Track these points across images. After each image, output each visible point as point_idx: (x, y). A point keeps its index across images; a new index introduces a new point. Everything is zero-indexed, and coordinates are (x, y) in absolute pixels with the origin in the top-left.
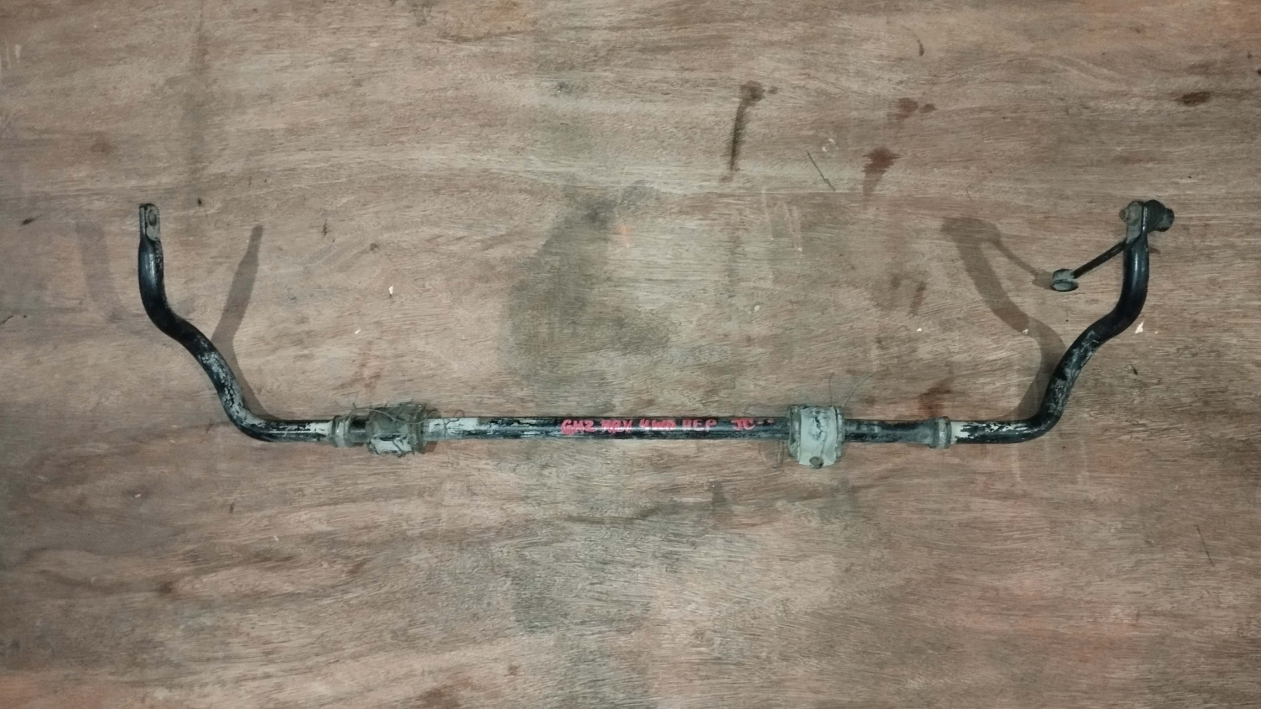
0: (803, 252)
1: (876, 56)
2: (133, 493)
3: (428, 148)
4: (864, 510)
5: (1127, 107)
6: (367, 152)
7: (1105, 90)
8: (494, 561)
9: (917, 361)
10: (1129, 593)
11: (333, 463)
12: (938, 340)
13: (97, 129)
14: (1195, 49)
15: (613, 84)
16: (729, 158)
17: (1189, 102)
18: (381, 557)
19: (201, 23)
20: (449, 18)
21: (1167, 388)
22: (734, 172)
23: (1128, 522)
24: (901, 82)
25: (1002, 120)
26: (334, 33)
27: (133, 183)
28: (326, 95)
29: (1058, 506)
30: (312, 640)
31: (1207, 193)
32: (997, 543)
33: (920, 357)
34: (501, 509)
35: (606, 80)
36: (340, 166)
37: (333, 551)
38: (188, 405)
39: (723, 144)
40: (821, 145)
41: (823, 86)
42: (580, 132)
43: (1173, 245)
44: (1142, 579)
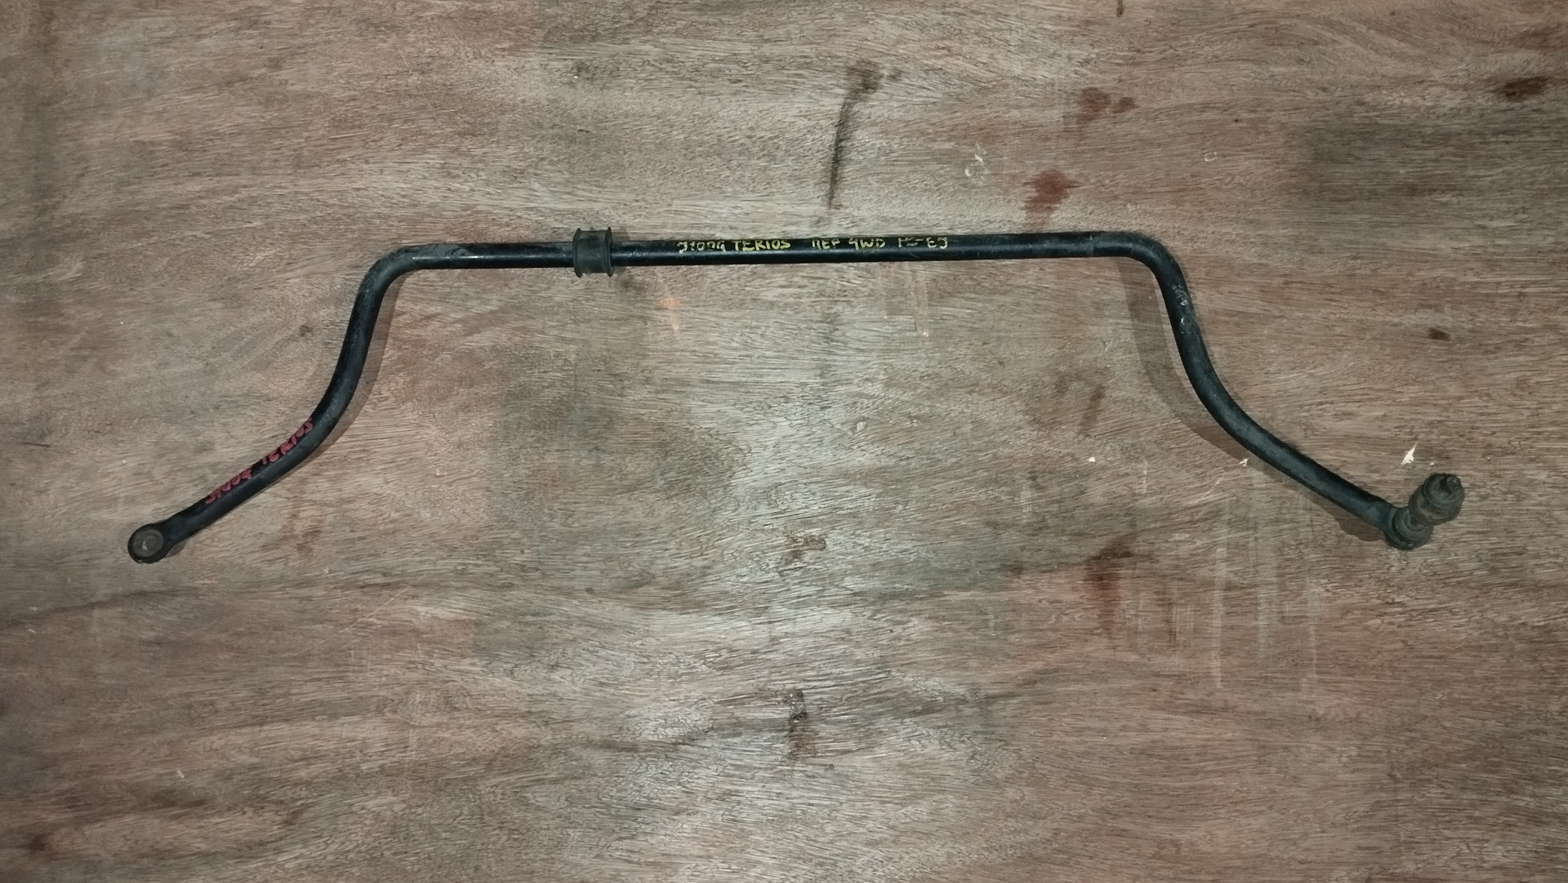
0: (932, 338)
1: (1051, 18)
3: (382, 171)
4: (1001, 730)
6: (291, 177)
7: (1391, 75)
8: (484, 807)
9: (1086, 508)
10: (1359, 848)
11: (253, 664)
12: (1119, 476)
15: (657, 64)
16: (828, 186)
17: (1514, 94)
18: (327, 799)
21: (1441, 548)
22: (833, 210)
23: (1368, 748)
24: (1087, 61)
25: (1233, 125)
28: (229, 84)
29: (1271, 724)
31: (1526, 243)
32: (1183, 777)
33: (1091, 501)
34: (494, 730)
35: (645, 57)
36: (253, 201)
37: (262, 792)
38: (50, 577)
39: (818, 165)
40: (963, 166)
41: (969, 66)
42: (607, 145)
43: (1471, 326)
44: (1380, 828)
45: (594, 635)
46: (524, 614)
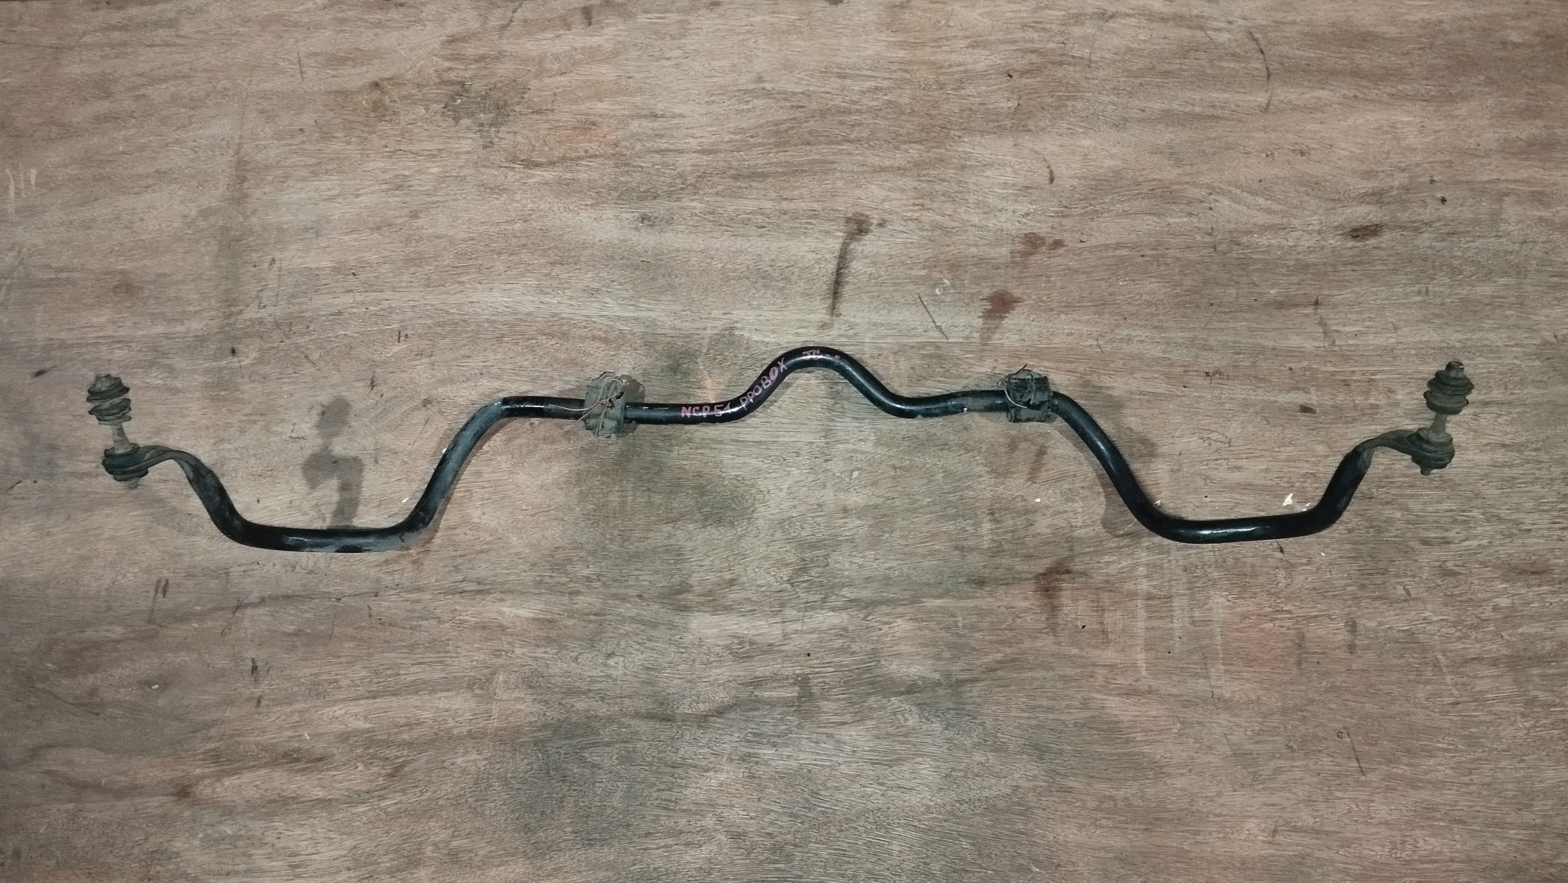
1: (999, 184)
2: (149, 684)
3: (491, 289)
4: (969, 707)
5: (1284, 242)
6: (423, 293)
7: (1260, 223)
8: (550, 764)
9: (1034, 536)
10: (1266, 804)
11: (372, 650)
12: (1059, 513)
13: (120, 267)
14: (1369, 174)
15: (702, 215)
16: (831, 301)
17: (1358, 236)
18: (424, 757)
19: (240, 146)
20: (519, 138)
21: (1318, 569)
22: (834, 317)
23: (1267, 724)
24: (1027, 214)
25: (1140, 259)
26: (390, 157)
27: (159, 329)
28: (379, 228)
29: (1187, 704)
30: (343, 853)
31: (1373, 342)
32: (1117, 746)
33: (1038, 531)
34: (560, 704)
35: (693, 210)
36: (392, 310)
37: (370, 751)
38: (213, 584)
39: (823, 284)
40: (934, 286)
41: (939, 218)
42: (662, 271)
43: (1331, 403)
44: (1282, 789)
45: (643, 631)
46: (588, 615)
